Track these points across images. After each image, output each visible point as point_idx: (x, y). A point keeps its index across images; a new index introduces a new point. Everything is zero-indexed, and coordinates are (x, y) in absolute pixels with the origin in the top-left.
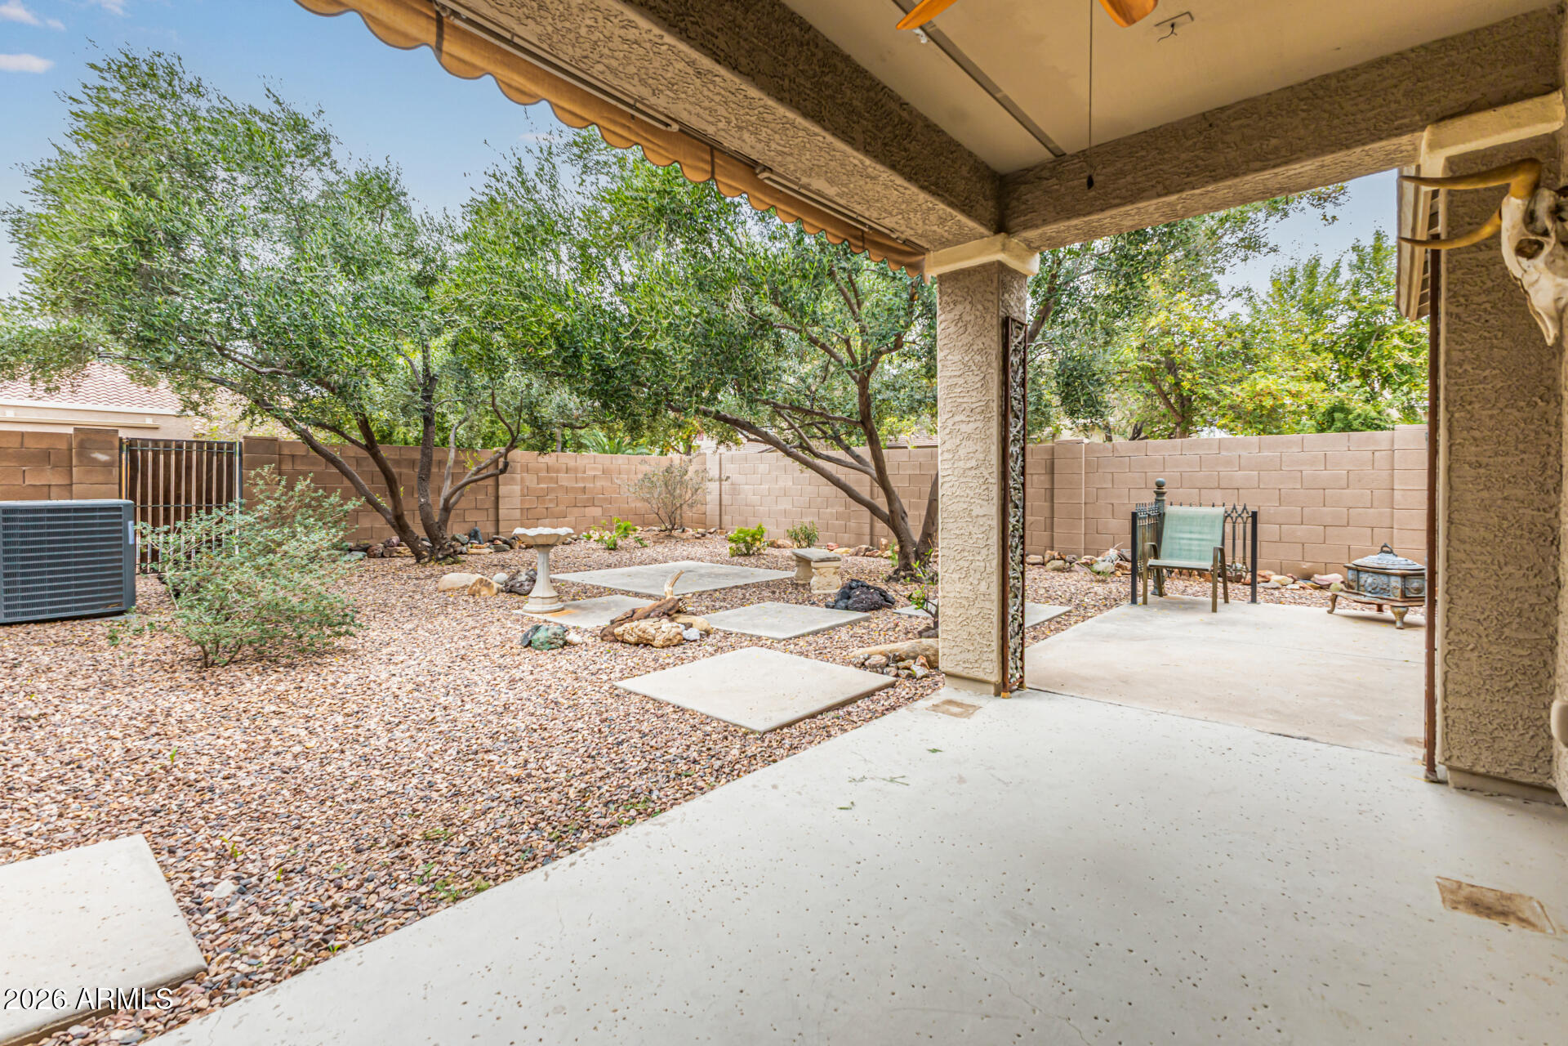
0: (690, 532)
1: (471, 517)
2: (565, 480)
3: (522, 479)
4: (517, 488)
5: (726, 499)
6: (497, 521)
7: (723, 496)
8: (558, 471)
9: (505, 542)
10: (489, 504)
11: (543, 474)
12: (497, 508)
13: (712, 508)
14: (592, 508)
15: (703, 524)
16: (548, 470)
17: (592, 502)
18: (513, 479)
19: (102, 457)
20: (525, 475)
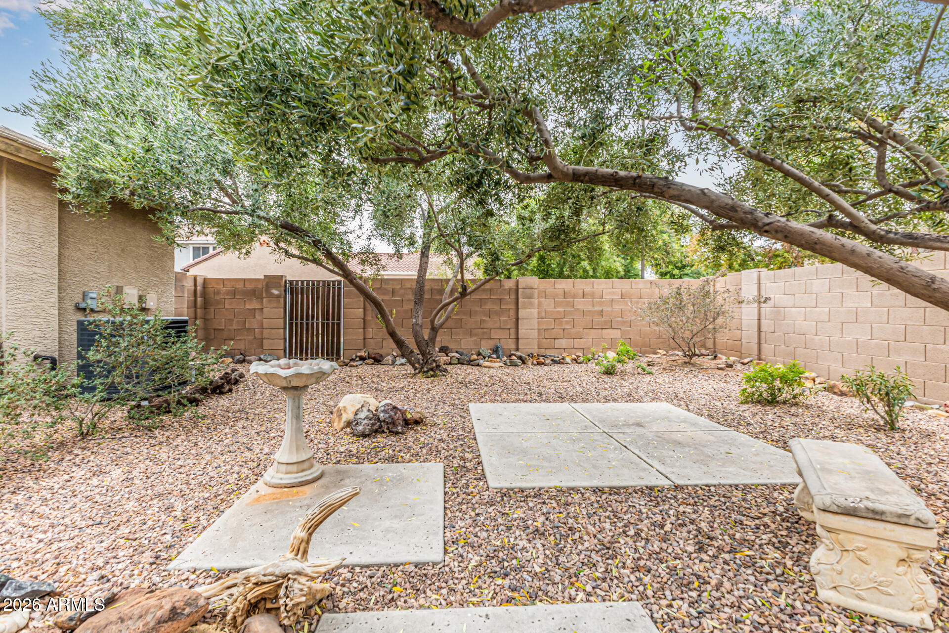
0: (723, 359)
1: (496, 335)
2: (581, 304)
3: (540, 304)
4: (535, 312)
5: (766, 324)
6: (517, 339)
7: (763, 321)
8: (574, 296)
9: (520, 358)
10: (511, 324)
11: (561, 299)
12: (517, 329)
13: (749, 335)
14: (610, 331)
15: (738, 352)
16: (565, 295)
17: (610, 325)
18: (531, 304)
19: (276, 292)
20: (543, 300)
